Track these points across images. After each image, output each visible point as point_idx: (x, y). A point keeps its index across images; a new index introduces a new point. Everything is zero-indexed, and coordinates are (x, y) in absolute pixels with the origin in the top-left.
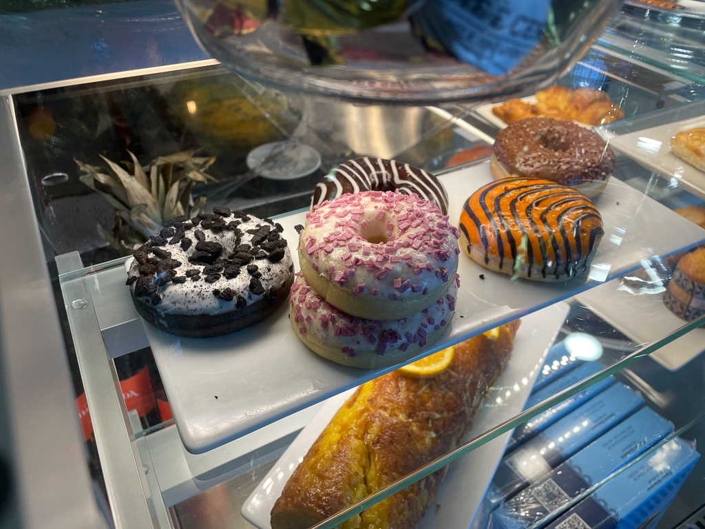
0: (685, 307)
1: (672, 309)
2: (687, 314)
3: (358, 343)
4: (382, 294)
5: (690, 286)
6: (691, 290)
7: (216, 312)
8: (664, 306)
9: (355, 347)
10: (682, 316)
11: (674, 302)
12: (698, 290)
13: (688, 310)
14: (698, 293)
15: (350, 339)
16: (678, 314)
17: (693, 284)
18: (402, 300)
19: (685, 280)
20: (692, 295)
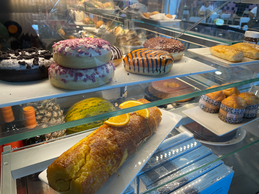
0: (225, 117)
1: (221, 119)
2: (226, 120)
3: (67, 77)
4: (74, 54)
5: (226, 109)
6: (227, 110)
7: (18, 69)
8: (218, 118)
9: (66, 79)
10: (225, 121)
11: (222, 116)
12: (229, 110)
13: (226, 118)
14: (229, 111)
15: (64, 75)
16: (223, 120)
17: (227, 107)
18: (81, 57)
19: (224, 107)
20: (227, 112)
